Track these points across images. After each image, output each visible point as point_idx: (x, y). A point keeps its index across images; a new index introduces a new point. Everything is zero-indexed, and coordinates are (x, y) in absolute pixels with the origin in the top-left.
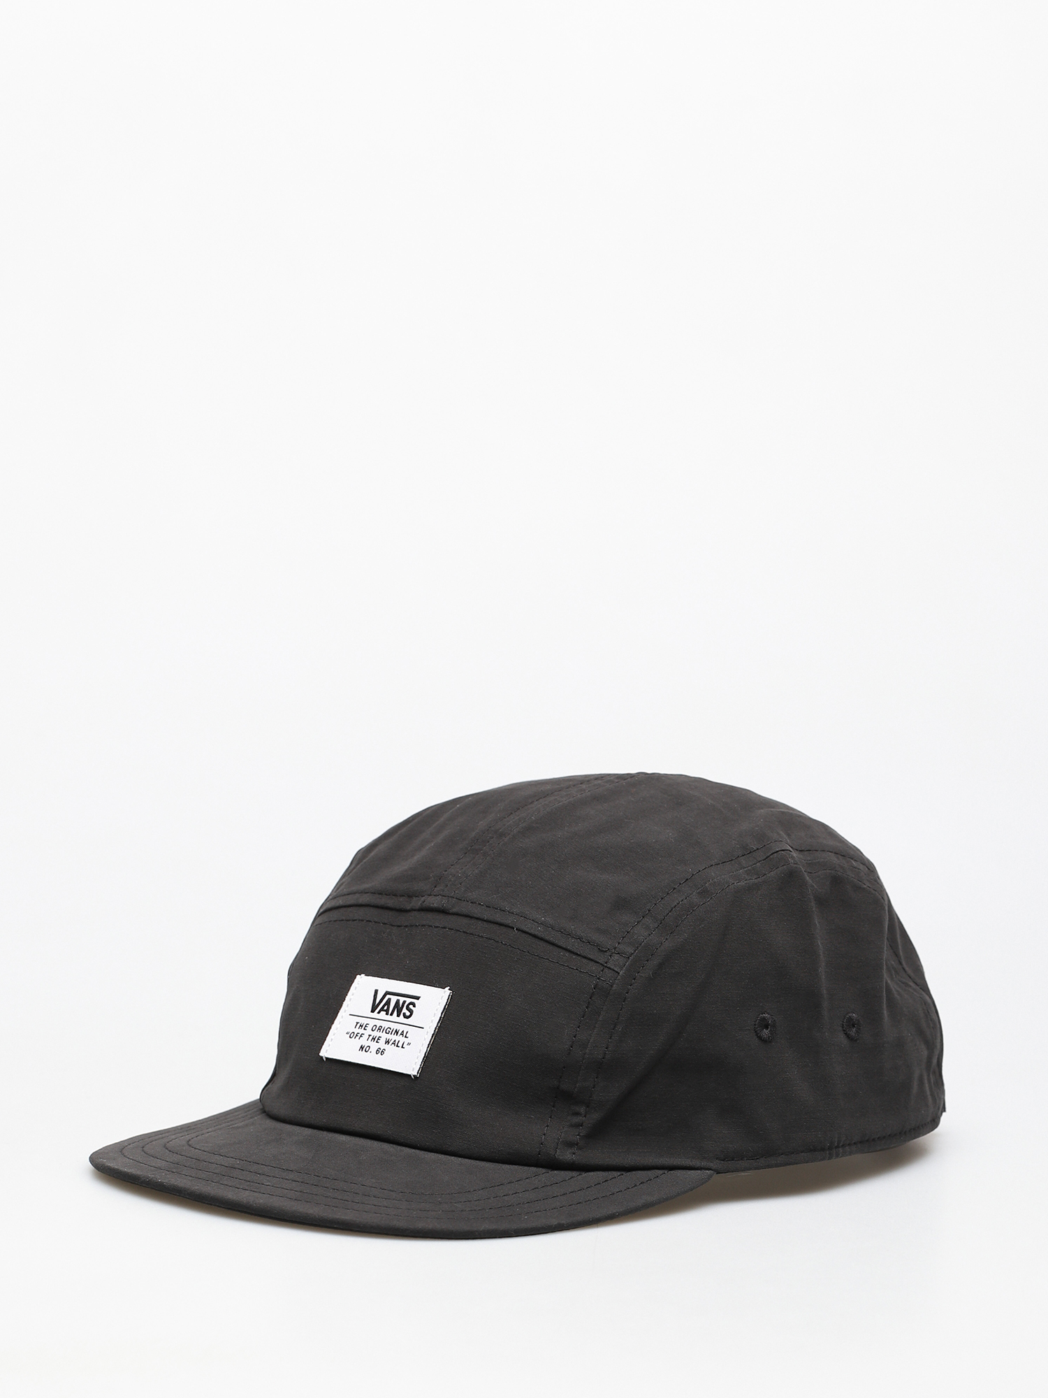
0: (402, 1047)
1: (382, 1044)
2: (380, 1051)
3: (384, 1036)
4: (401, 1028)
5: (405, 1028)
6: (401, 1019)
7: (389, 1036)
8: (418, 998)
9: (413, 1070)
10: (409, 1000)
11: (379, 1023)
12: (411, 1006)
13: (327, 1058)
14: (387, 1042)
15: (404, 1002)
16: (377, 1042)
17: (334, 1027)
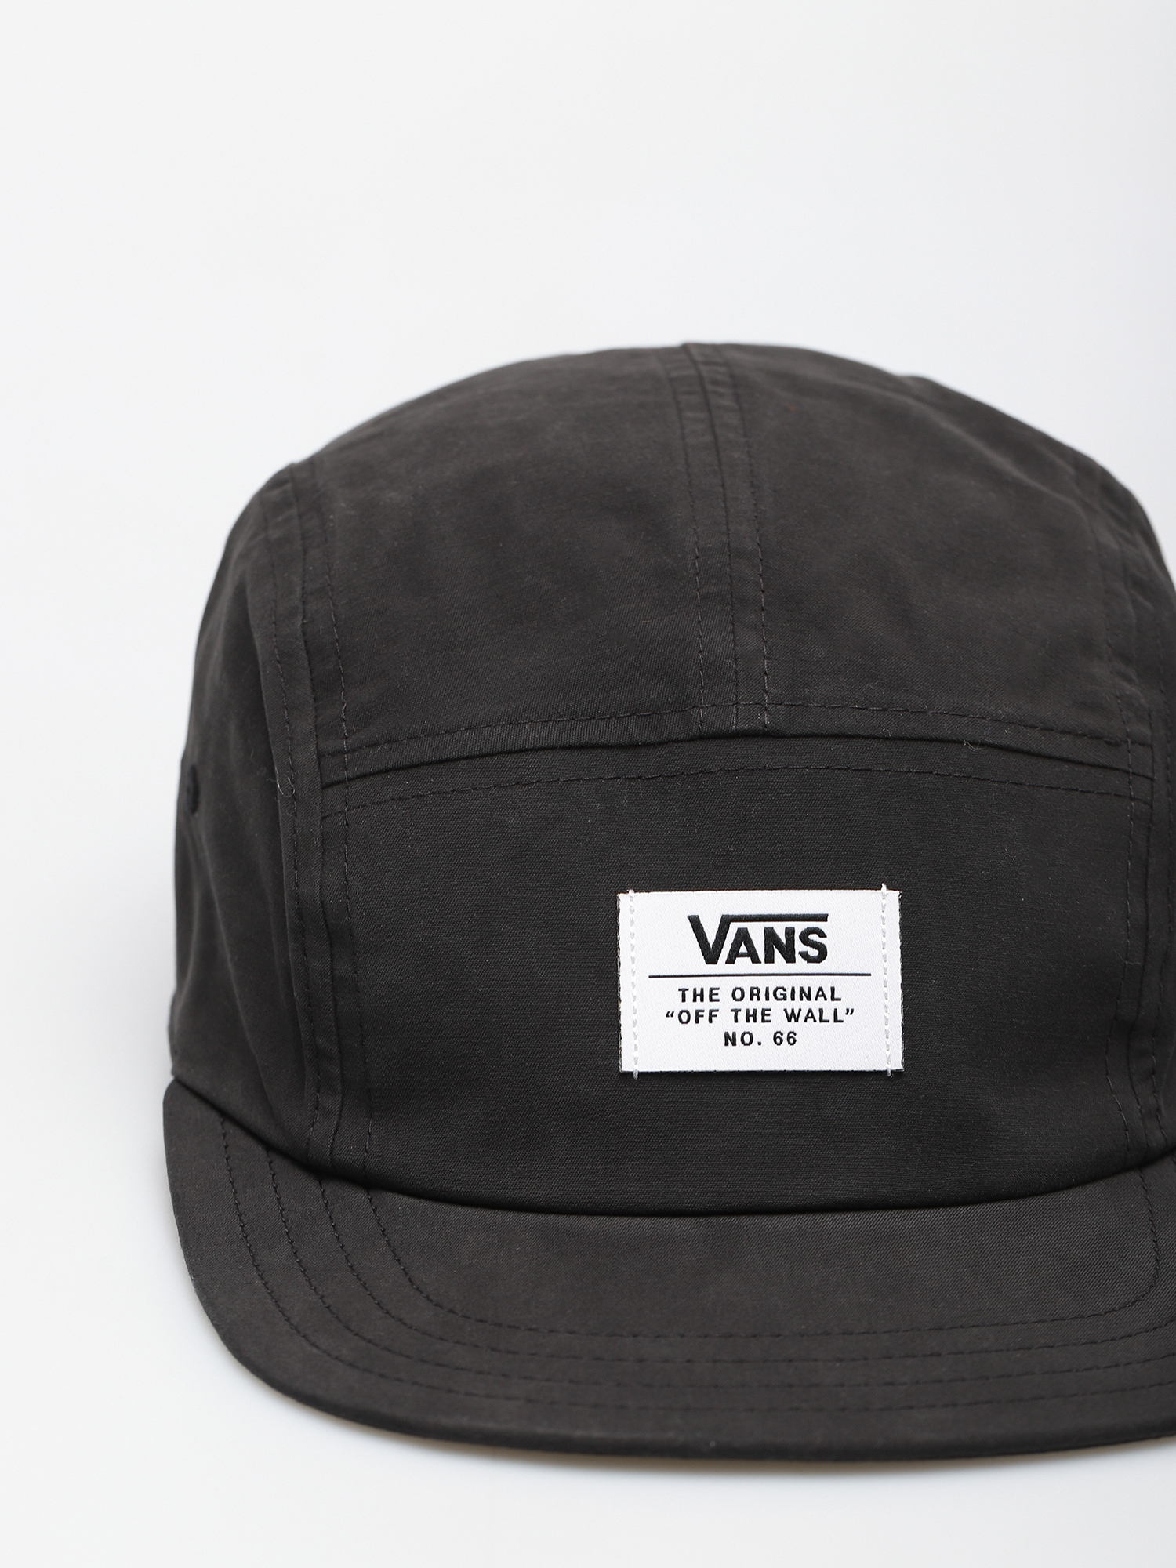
0: (836, 1020)
1: (779, 1022)
2: (785, 1037)
3: (777, 1008)
4: (814, 984)
5: (826, 983)
6: (800, 965)
7: (789, 1005)
8: (823, 918)
9: (889, 1060)
10: (799, 927)
11: (747, 984)
12: (813, 937)
13: (640, 1074)
14: (792, 1016)
15: (790, 932)
16: (763, 1021)
17: (623, 1007)
